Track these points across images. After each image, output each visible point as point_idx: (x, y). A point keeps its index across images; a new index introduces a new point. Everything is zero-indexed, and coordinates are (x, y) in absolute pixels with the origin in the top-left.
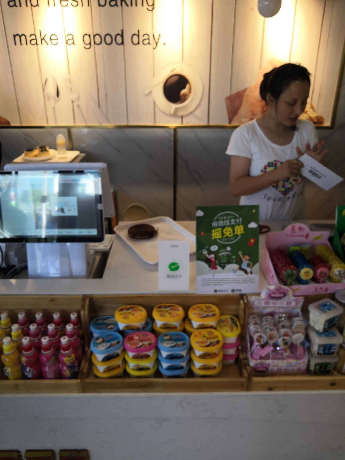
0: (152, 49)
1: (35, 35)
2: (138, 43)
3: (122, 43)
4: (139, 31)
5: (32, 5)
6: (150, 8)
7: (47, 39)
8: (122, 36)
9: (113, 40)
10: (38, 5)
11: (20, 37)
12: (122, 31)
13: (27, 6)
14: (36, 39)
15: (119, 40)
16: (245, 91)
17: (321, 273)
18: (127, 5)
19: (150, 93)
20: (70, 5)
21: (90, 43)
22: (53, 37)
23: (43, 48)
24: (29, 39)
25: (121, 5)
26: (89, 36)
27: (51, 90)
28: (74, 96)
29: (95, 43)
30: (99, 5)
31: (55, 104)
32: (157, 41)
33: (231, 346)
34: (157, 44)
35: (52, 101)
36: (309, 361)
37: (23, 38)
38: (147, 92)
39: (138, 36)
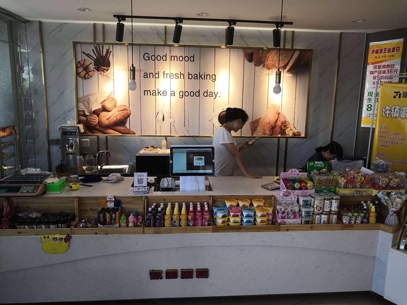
0: (214, 98)
1: (155, 91)
2: (207, 96)
3: (199, 96)
4: (207, 90)
5: (155, 77)
6: (213, 80)
7: (161, 93)
8: (199, 93)
9: (195, 94)
10: (158, 77)
11: (147, 91)
12: (199, 90)
13: (153, 78)
14: (155, 93)
15: (197, 94)
16: (260, 119)
17: (303, 185)
18: (202, 79)
19: (212, 119)
20: (174, 78)
21: (183, 95)
22: (165, 92)
23: (159, 97)
24: (151, 93)
25: (200, 79)
26: (183, 92)
27: (160, 117)
28: (172, 121)
29: (185, 95)
30: (189, 78)
31: (161, 124)
32: (216, 95)
33: (270, 214)
34: (216, 97)
35: (160, 123)
36: (301, 220)
37: (149, 92)
38: (210, 119)
39: (207, 93)
